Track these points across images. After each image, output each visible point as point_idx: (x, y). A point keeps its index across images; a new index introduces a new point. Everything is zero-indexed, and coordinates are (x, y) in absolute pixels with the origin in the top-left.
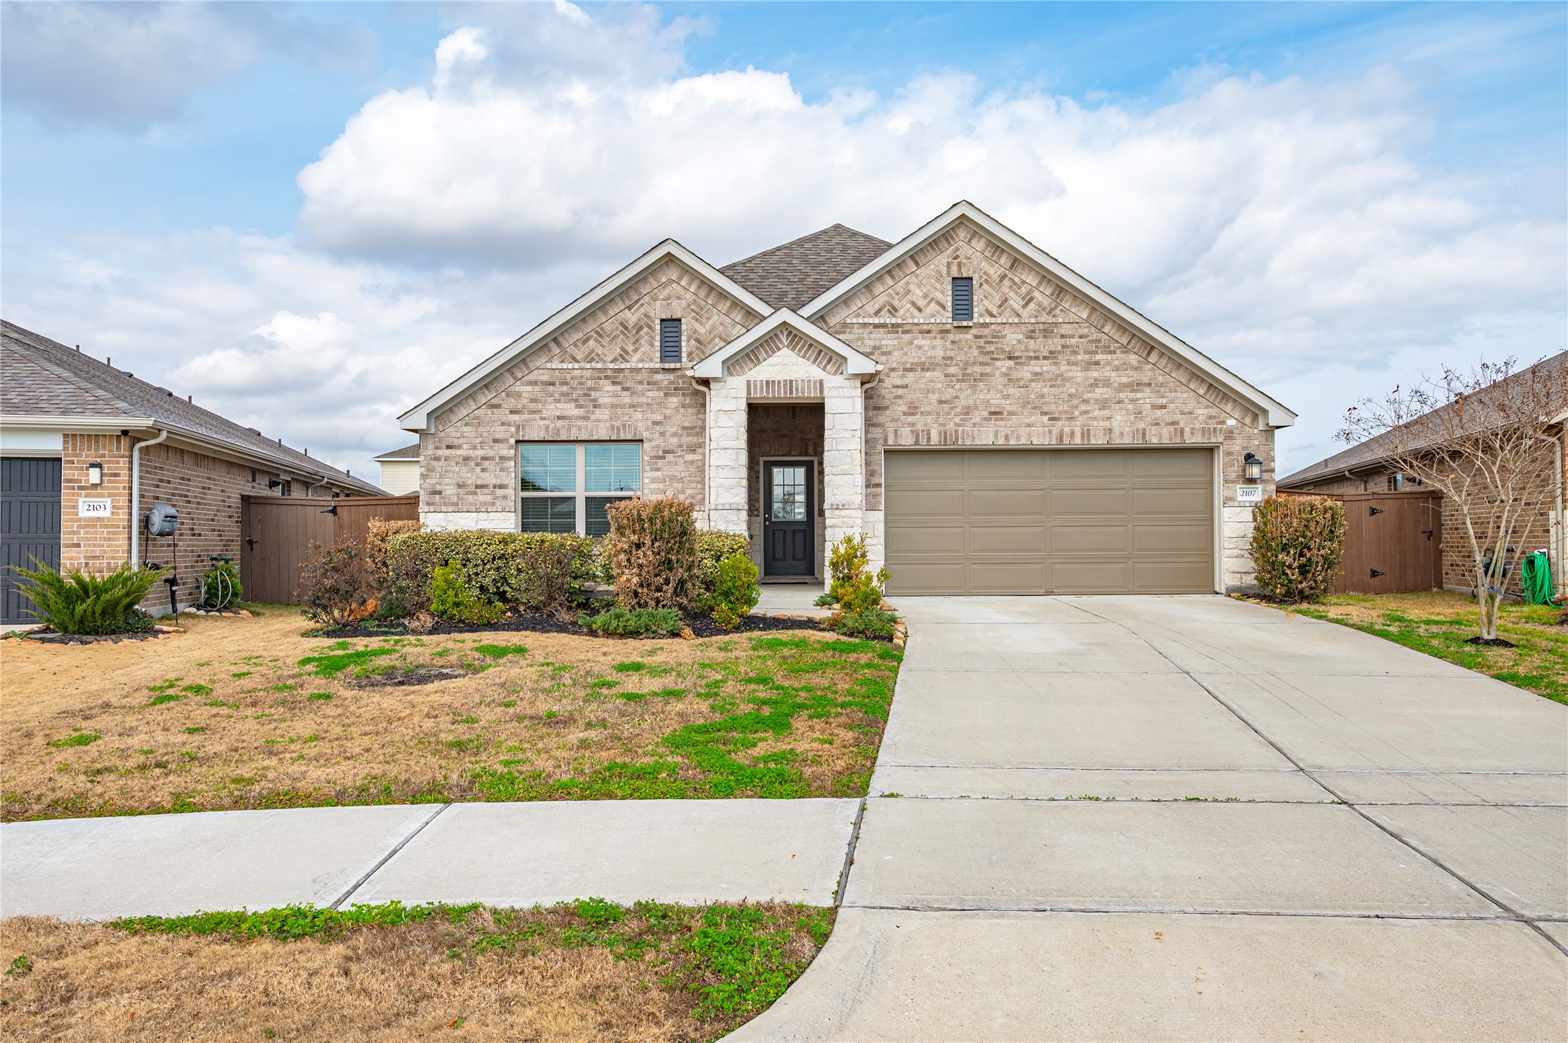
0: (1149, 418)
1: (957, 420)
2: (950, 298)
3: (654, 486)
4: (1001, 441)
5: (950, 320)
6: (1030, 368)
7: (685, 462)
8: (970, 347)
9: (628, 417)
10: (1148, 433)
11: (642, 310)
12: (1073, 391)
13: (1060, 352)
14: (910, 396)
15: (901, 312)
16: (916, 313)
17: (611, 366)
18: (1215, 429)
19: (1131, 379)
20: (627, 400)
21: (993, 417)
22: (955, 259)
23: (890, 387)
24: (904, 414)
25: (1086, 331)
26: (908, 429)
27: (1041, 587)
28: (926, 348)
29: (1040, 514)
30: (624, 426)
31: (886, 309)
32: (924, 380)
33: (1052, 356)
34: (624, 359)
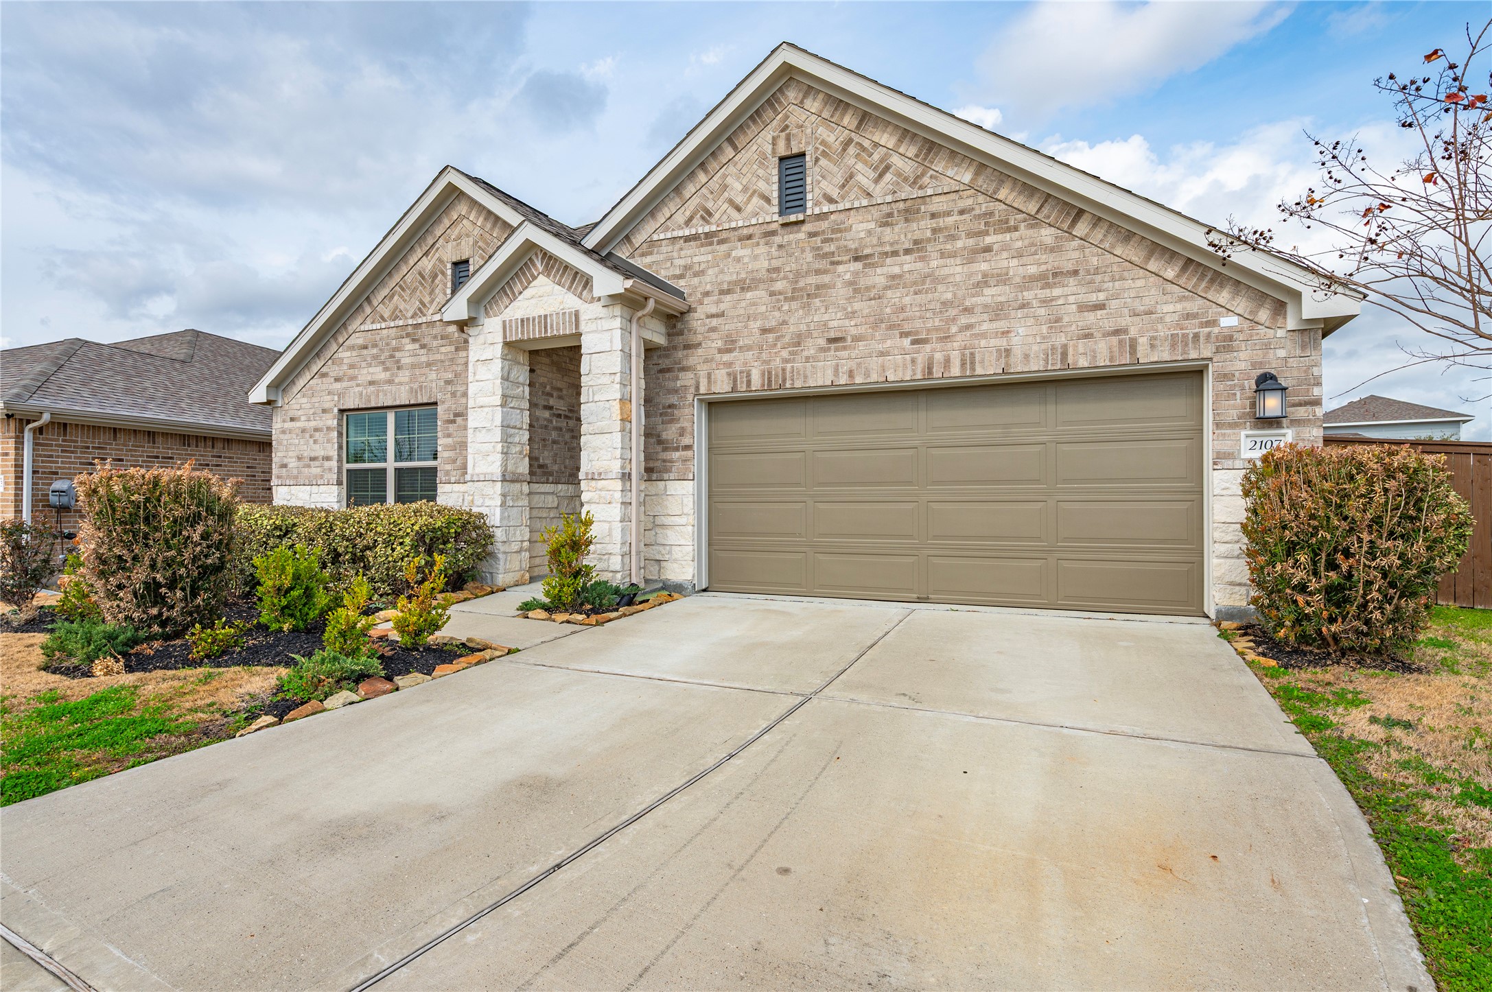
0: (1074, 327)
1: (785, 354)
2: (776, 187)
3: (447, 454)
4: (843, 380)
5: (776, 217)
6: (885, 270)
8: (803, 251)
9: (424, 377)
10: (1071, 351)
11: (437, 255)
12: (949, 296)
13: (929, 240)
14: (726, 327)
15: (717, 216)
16: (734, 213)
17: (410, 321)
18: (1196, 336)
19: (1044, 268)
20: (424, 359)
21: (833, 346)
22: (782, 131)
23: (703, 316)
24: (720, 351)
25: (970, 202)
26: (724, 372)
27: (911, 591)
28: (746, 260)
29: (910, 483)
30: (421, 387)
31: (698, 216)
32: (743, 304)
33: (917, 247)
34: (422, 312)
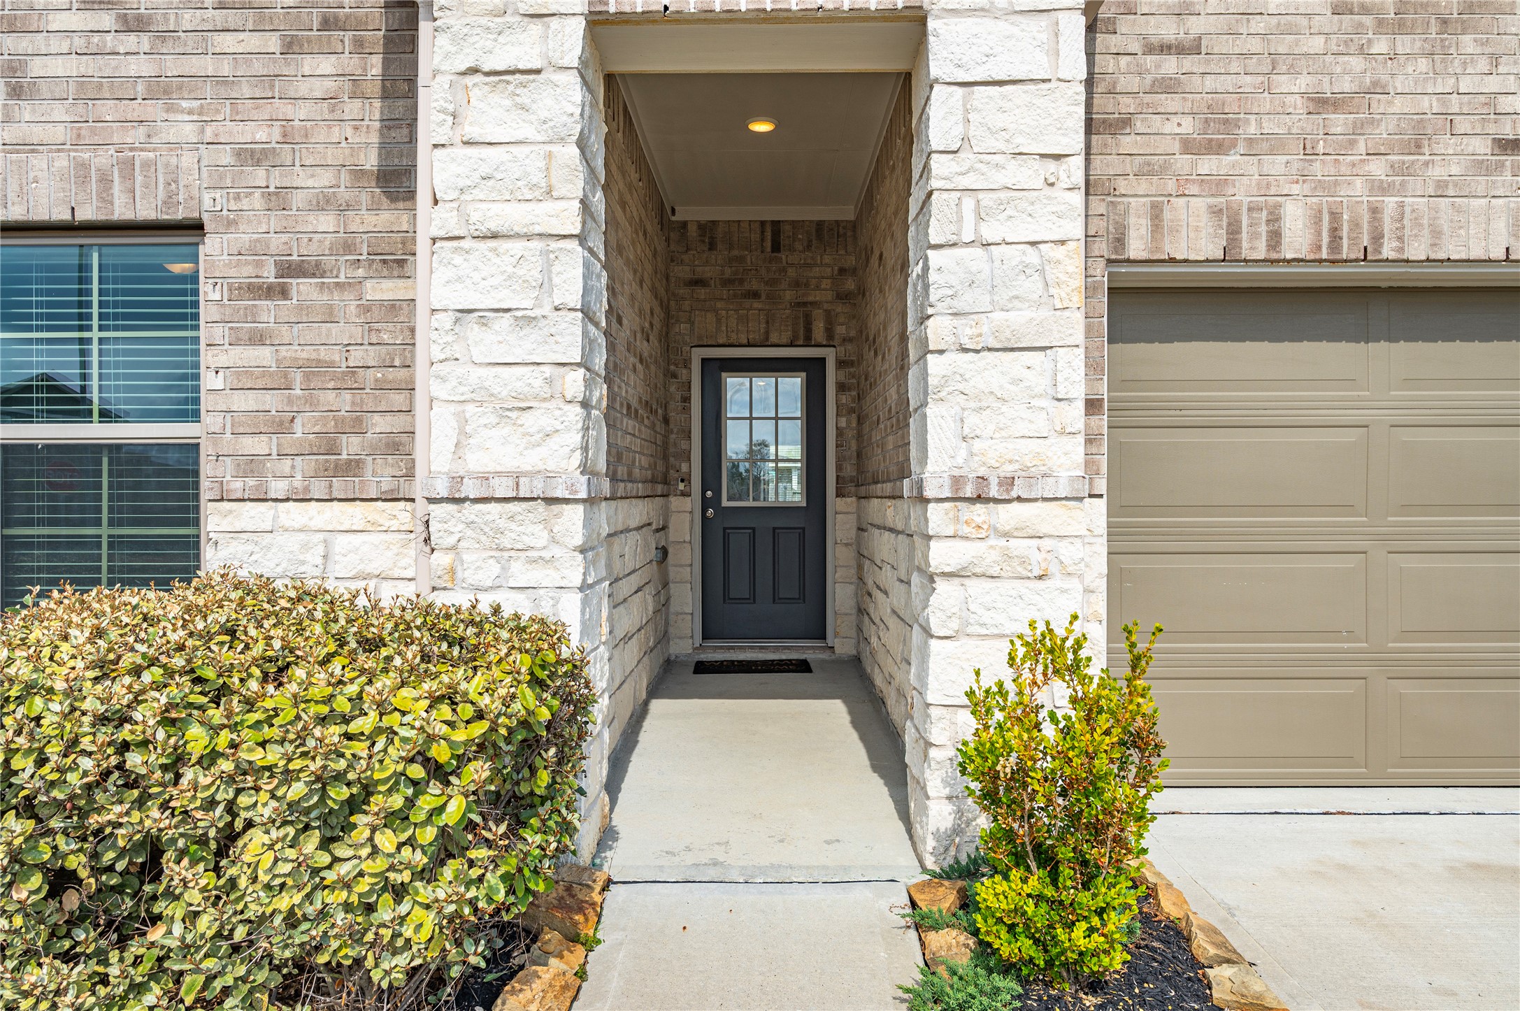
3: (244, 402)
7: (366, 309)
9: (142, 131)
14: (1210, 83)
20: (140, 66)
21: (1508, 160)
23: (1135, 47)
24: (1188, 146)
26: (1199, 204)
30: (128, 167)
